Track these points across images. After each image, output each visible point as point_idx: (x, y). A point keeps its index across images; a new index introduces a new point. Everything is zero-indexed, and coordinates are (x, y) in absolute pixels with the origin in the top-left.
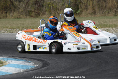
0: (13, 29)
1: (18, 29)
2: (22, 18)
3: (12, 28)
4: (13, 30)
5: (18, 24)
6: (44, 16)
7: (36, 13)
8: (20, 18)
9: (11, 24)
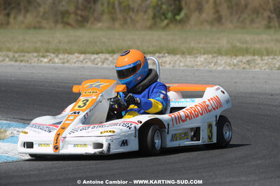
0: (23, 54)
1: (35, 54)
2: (45, 28)
3: (23, 51)
4: (23, 56)
5: (36, 43)
6: (99, 25)
7: (79, 18)
8: (40, 28)
9: (19, 42)
